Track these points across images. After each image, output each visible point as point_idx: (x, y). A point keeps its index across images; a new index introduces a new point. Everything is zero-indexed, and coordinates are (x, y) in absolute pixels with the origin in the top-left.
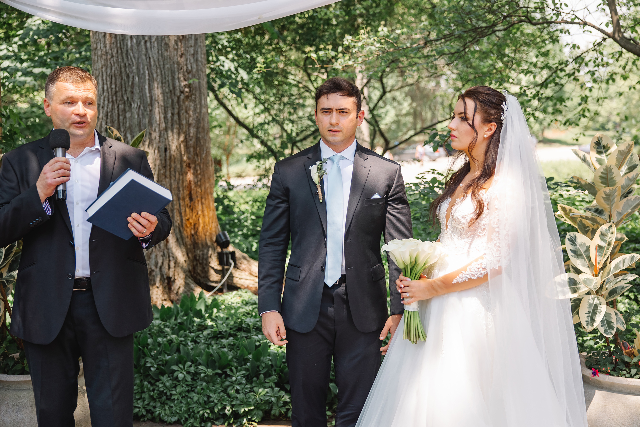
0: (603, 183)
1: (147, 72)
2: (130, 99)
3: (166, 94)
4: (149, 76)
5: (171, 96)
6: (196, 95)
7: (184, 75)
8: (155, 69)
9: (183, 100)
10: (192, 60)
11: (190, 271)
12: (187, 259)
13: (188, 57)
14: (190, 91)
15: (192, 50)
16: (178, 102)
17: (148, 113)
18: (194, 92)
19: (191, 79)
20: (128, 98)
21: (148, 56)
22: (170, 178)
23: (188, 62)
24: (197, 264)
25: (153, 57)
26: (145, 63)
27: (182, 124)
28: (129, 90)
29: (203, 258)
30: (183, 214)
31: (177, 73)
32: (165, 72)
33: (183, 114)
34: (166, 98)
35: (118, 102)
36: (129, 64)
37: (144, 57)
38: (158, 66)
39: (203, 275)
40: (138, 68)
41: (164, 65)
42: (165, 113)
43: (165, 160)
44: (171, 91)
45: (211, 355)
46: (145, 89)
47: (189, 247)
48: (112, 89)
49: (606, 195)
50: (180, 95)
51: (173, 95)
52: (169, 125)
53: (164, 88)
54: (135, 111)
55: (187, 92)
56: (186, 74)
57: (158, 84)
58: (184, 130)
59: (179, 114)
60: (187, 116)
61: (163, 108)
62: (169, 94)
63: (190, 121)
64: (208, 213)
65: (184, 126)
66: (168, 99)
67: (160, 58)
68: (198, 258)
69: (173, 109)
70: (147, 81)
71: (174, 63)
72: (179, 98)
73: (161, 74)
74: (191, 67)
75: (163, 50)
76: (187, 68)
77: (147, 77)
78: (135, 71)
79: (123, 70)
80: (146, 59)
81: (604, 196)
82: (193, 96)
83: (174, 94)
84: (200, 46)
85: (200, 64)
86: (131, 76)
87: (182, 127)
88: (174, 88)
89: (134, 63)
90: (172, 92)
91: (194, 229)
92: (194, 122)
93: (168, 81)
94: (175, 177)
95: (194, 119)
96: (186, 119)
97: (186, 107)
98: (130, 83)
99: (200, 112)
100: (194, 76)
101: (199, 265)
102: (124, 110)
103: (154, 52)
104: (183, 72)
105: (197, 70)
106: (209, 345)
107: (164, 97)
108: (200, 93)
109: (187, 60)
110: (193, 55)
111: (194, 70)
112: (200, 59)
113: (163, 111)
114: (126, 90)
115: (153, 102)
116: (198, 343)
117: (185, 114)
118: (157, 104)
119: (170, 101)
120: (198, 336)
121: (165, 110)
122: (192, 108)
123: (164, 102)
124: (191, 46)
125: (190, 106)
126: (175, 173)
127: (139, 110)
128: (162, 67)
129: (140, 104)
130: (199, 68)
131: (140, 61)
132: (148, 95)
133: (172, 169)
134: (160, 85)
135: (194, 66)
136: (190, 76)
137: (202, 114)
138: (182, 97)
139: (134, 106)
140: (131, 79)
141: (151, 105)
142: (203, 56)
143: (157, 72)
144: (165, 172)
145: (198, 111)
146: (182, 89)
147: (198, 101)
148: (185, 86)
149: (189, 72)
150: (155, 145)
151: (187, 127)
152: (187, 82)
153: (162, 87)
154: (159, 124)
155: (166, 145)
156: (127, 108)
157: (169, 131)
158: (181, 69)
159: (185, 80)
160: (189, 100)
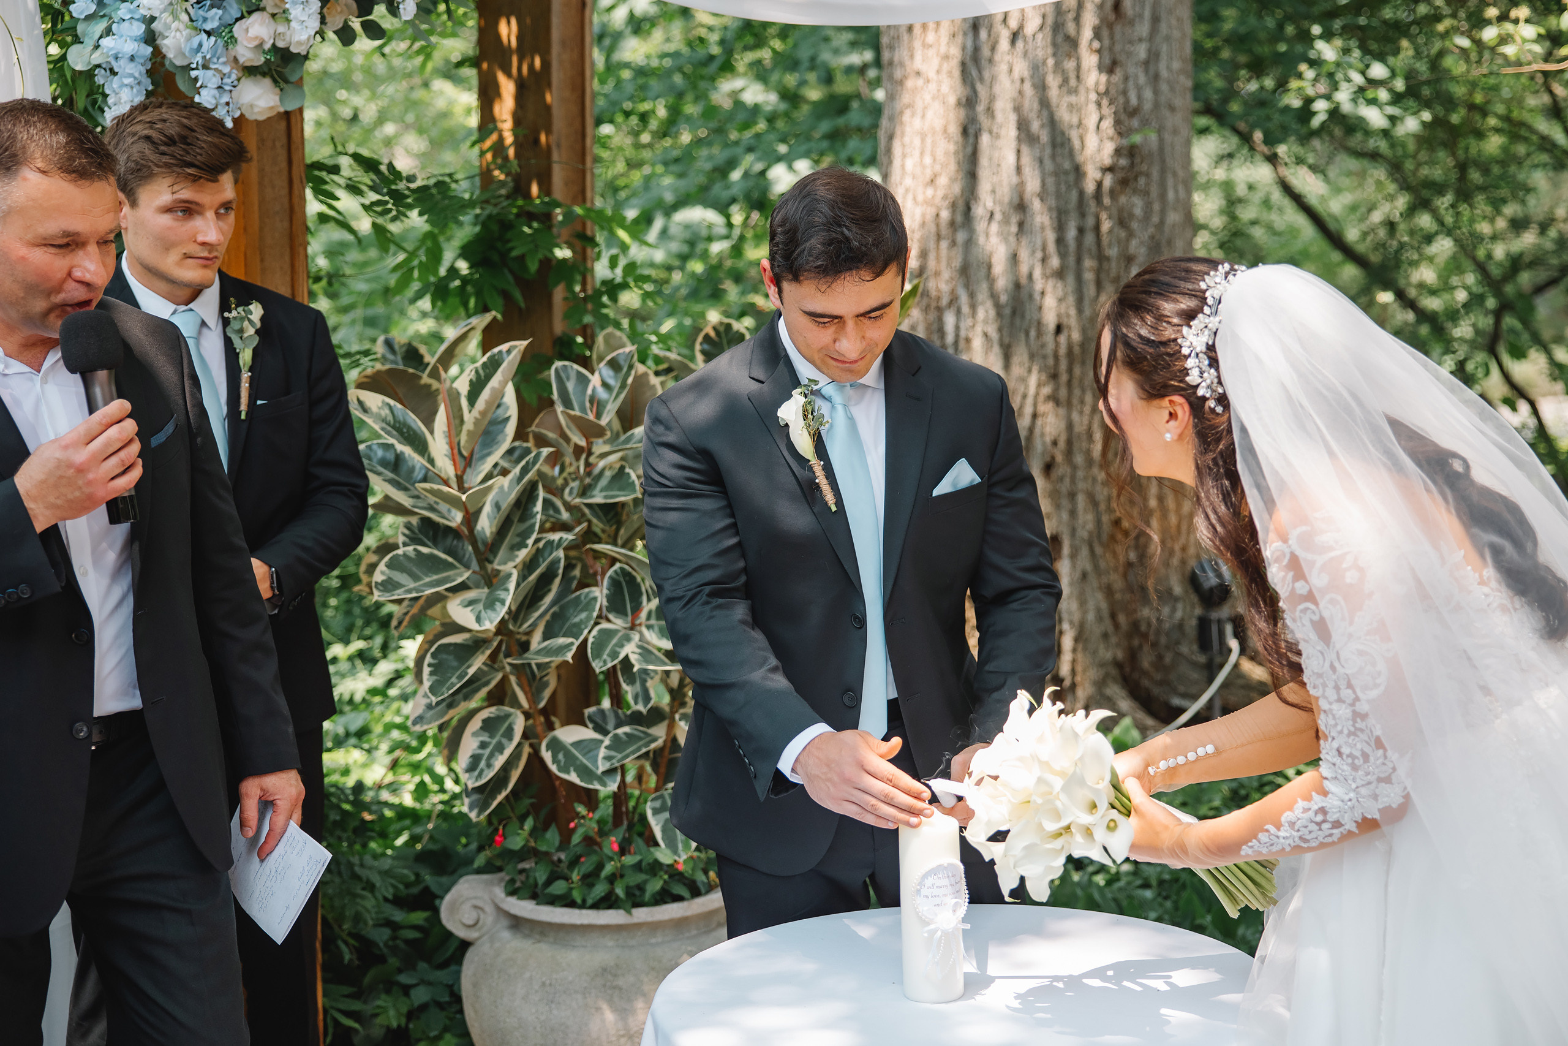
1: (1013, 118)
2: (966, 194)
3: (1063, 177)
4: (1019, 128)
5: (1077, 181)
6: (1148, 175)
7: (1118, 122)
8: (1037, 108)
9: (1113, 193)
10: (1142, 79)
11: (1118, 665)
12: (1110, 629)
13: (1131, 70)
14: (1132, 165)
15: (1141, 51)
16: (1097, 196)
17: (1014, 229)
18: (1144, 167)
19: (1137, 131)
21: (1016, 74)
22: (1069, 405)
23: (1131, 84)
24: (1141, 646)
25: (1032, 77)
26: (1010, 94)
27: (1108, 259)
29: (1158, 632)
30: (1102, 507)
31: (1095, 118)
32: (1062, 116)
33: (1110, 229)
34: (1063, 187)
37: (1005, 77)
39: (1158, 676)
40: (990, 109)
41: (1060, 95)
42: (1060, 228)
43: (1056, 357)
46: (1008, 165)
47: (1118, 596)
48: (924, 167)
50: (1104, 178)
52: (1071, 260)
53: (1059, 159)
54: (979, 226)
55: (1123, 169)
56: (1123, 117)
57: (1042, 150)
58: (1113, 273)
59: (1097, 228)
60: (1123, 234)
61: (1055, 213)
62: (1071, 178)
64: (1179, 506)
65: (1114, 264)
66: (1069, 188)
68: (1143, 628)
69: (1083, 215)
70: (1013, 144)
71: (1088, 90)
72: (1099, 184)
73: (1053, 121)
74: (1140, 98)
76: (1127, 101)
77: (1014, 133)
78: (982, 116)
80: (1013, 81)
82: (1142, 181)
84: (1168, 38)
85: (1164, 87)
86: (971, 130)
89: (981, 95)
91: (1137, 547)
92: (1143, 250)
93: (1071, 139)
94: (1082, 402)
95: (1142, 243)
96: (1119, 242)
97: (1121, 211)
98: (969, 150)
99: (1162, 222)
100: (1145, 123)
101: (1146, 648)
102: (952, 224)
104: (1116, 112)
105: (1156, 105)
107: (1058, 184)
108: (1163, 171)
109: (1126, 78)
110: (1146, 63)
111: (1147, 106)
112: (1164, 73)
113: (1055, 222)
115: (1028, 197)
118: (1037, 205)
119: (1075, 194)
121: (1059, 220)
122: (1138, 211)
123: (1059, 195)
124: (1140, 40)
125: (1133, 206)
126: (1083, 391)
128: (1055, 101)
129: (994, 203)
130: (1163, 99)
133: (1075, 382)
134: (1048, 151)
135: (1148, 94)
136: (1135, 123)
137: (1167, 229)
138: (1108, 181)
139: (978, 211)
140: (971, 140)
141: (1022, 206)
142: (1176, 65)
143: (1039, 116)
144: (1056, 390)
145: (1155, 219)
146: (1108, 161)
147: (1154, 191)
148: (1118, 152)
149: (1133, 112)
150: (1028, 318)
151: (1123, 265)
152: (1125, 142)
153: (1053, 157)
154: (1044, 260)
155: (1059, 316)
156: (959, 218)
157: (1071, 279)
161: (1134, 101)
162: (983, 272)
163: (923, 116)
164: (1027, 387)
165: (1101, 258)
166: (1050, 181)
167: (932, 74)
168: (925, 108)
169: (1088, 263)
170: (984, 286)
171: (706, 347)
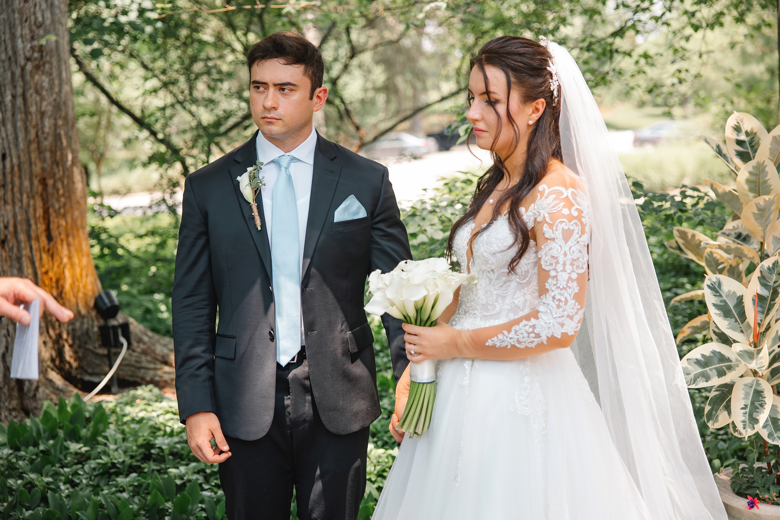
45: (101, 506)
106: (96, 489)
116: (77, 485)
120: (76, 473)
158: (26, 20)
159: (33, 38)
160: (40, 72)
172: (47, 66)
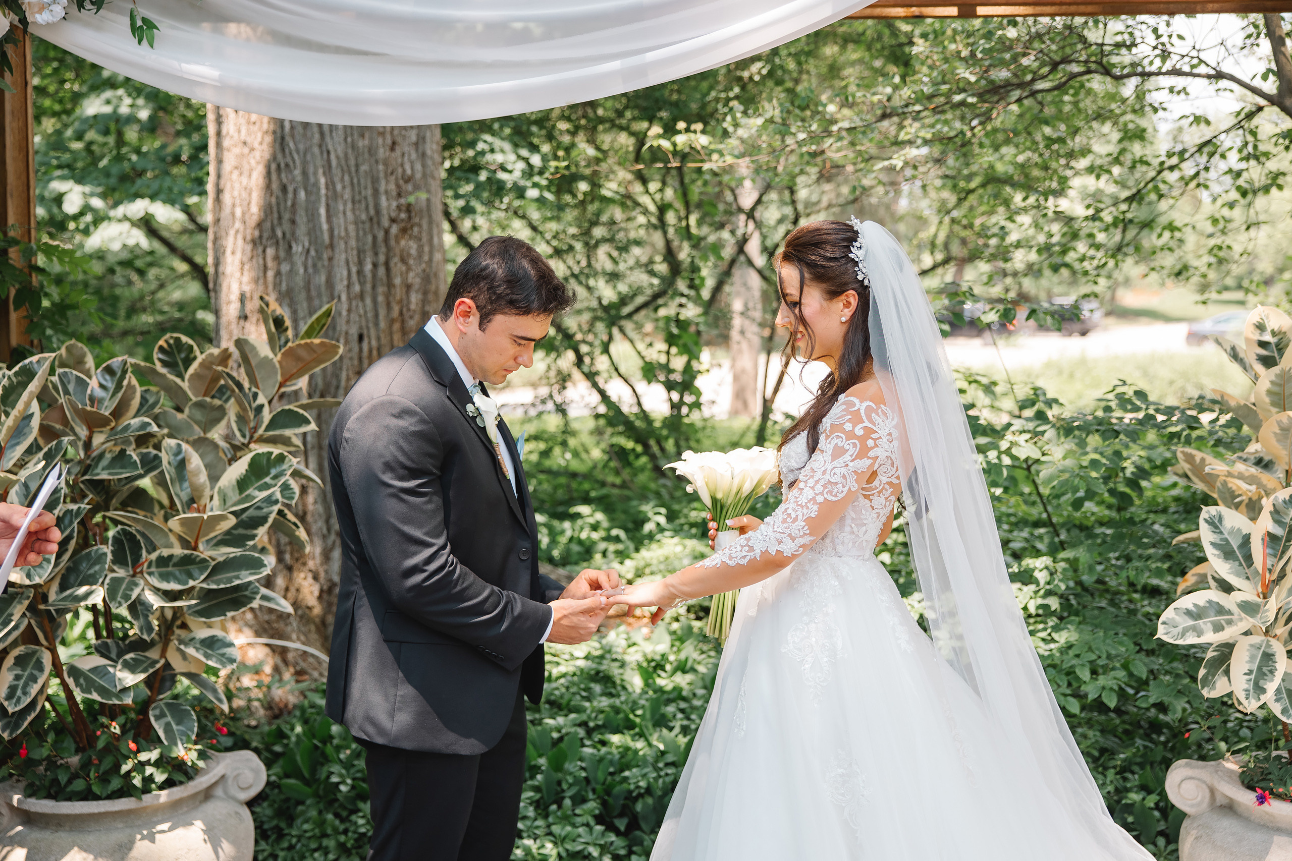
0: (1273, 404)
1: (322, 181)
2: (288, 236)
3: (361, 226)
4: (327, 188)
5: (371, 228)
6: (420, 226)
7: (398, 186)
8: (340, 174)
9: (396, 237)
10: (414, 156)
13: (406, 149)
14: (410, 218)
15: (413, 136)
16: (386, 240)
17: (326, 263)
18: (417, 220)
19: (411, 194)
20: (284, 234)
21: (324, 148)
23: (406, 158)
25: (336, 151)
26: (319, 162)
27: (394, 286)
28: (287, 216)
31: (383, 183)
32: (359, 181)
33: (396, 264)
34: (361, 233)
35: (264, 241)
36: (287, 165)
37: (316, 150)
38: (345, 168)
40: (305, 173)
41: (357, 166)
42: (360, 263)
43: (361, 359)
44: (371, 219)
46: (319, 215)
48: (251, 214)
49: (1282, 429)
50: (390, 227)
51: (375, 226)
52: (368, 287)
53: (357, 213)
54: (299, 261)
55: (402, 220)
56: (401, 182)
57: (345, 204)
58: (398, 297)
59: (387, 264)
60: (404, 268)
61: (355, 252)
62: (367, 226)
63: (410, 280)
65: (398, 290)
66: (365, 234)
67: (350, 151)
69: (376, 254)
70: (323, 200)
71: (377, 162)
72: (387, 232)
73: (352, 184)
74: (412, 169)
75: (356, 136)
76: (404, 171)
77: (323, 191)
78: (299, 178)
79: (274, 176)
80: (322, 153)
81: (1278, 431)
83: (379, 223)
85: (429, 162)
86: (290, 189)
87: (393, 291)
88: (378, 212)
89: (298, 162)
90: (374, 219)
92: (419, 280)
93: (366, 198)
95: (417, 275)
96: (401, 274)
97: (402, 251)
98: (289, 203)
99: (431, 260)
100: (417, 188)
102: (277, 257)
103: (336, 139)
104: (397, 179)
105: (424, 175)
107: (357, 230)
108: (430, 222)
109: (403, 155)
110: (416, 144)
111: (418, 176)
112: (429, 152)
113: (356, 259)
114: (280, 218)
115: (336, 240)
117: (400, 265)
118: (342, 245)
119: (370, 238)
121: (359, 257)
122: (414, 252)
123: (358, 239)
125: (410, 248)
127: (306, 258)
128: (353, 169)
129: (310, 243)
130: (428, 172)
131: (309, 157)
132: (325, 227)
134: (349, 205)
135: (418, 167)
136: (410, 188)
137: (434, 265)
138: (394, 230)
139: (297, 249)
140: (290, 196)
141: (332, 246)
142: (435, 147)
143: (342, 180)
145: (426, 258)
146: (393, 215)
147: (425, 239)
148: (399, 207)
149: (408, 180)
150: (338, 328)
151: (404, 290)
152: (403, 201)
153: (353, 210)
154: (349, 286)
155: (361, 328)
156: (282, 254)
157: (368, 301)
158: (392, 173)
159: (399, 195)
160: (407, 237)
161: (409, 172)
162: (303, 295)
163: (250, 176)
164: (339, 381)
165: (390, 285)
166: (351, 228)
167: (256, 145)
168: (251, 170)
169: (381, 289)
170: (305, 305)
171: (161, 356)
172: (416, 229)
